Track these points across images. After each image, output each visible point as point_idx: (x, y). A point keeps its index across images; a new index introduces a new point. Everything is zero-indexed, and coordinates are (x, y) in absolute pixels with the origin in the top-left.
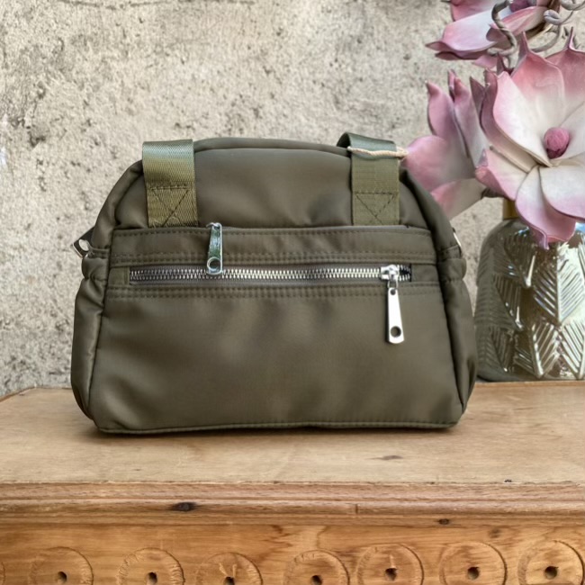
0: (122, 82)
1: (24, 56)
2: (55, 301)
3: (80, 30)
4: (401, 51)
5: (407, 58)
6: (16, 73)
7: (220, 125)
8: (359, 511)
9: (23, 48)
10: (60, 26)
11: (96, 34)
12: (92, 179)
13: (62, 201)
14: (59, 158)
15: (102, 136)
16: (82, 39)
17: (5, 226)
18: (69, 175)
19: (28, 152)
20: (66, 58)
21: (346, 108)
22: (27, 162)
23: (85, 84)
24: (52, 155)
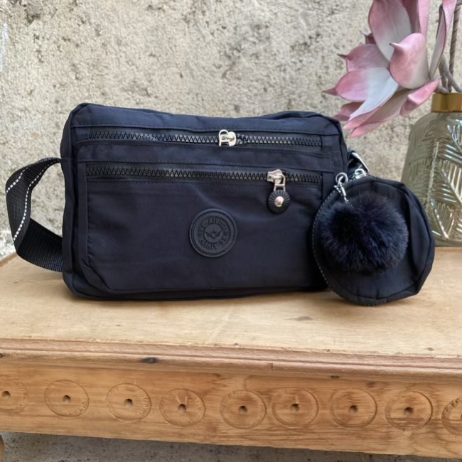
7: (185, 8)
8: (274, 368)
12: (80, 53)
13: (57, 71)
14: (52, 33)
15: (87, 15)
17: (12, 91)
18: (61, 49)
19: (26, 28)
22: (26, 37)
24: (46, 31)
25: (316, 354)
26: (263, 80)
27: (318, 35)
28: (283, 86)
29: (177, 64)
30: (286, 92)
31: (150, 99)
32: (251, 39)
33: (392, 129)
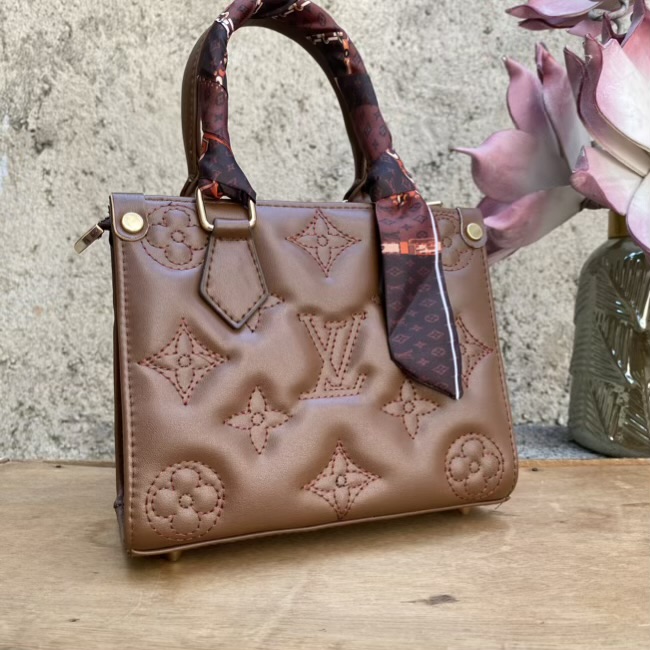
0: (141, 73)
1: (26, 45)
2: (67, 336)
3: (90, 12)
4: (481, 23)
5: (487, 32)
6: (18, 66)
7: (256, 121)
9: (25, 36)
10: (67, 8)
11: (109, 16)
12: (107, 191)
14: (68, 166)
15: (118, 138)
16: (93, 23)
17: (8, 248)
18: (80, 187)
19: (32, 160)
20: (74, 47)
21: (411, 96)
22: (31, 172)
23: (98, 77)
24: (60, 163)
32: (352, 161)
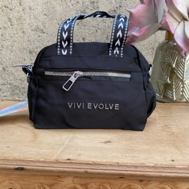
8: (88, 173)
12: (12, 13)
13: (2, 21)
18: (4, 11)
25: (111, 165)
26: (95, 26)
27: (120, 7)
28: (105, 29)
29: (56, 19)
30: (106, 32)
31: (44, 35)
32: (90, 8)
33: (153, 49)
